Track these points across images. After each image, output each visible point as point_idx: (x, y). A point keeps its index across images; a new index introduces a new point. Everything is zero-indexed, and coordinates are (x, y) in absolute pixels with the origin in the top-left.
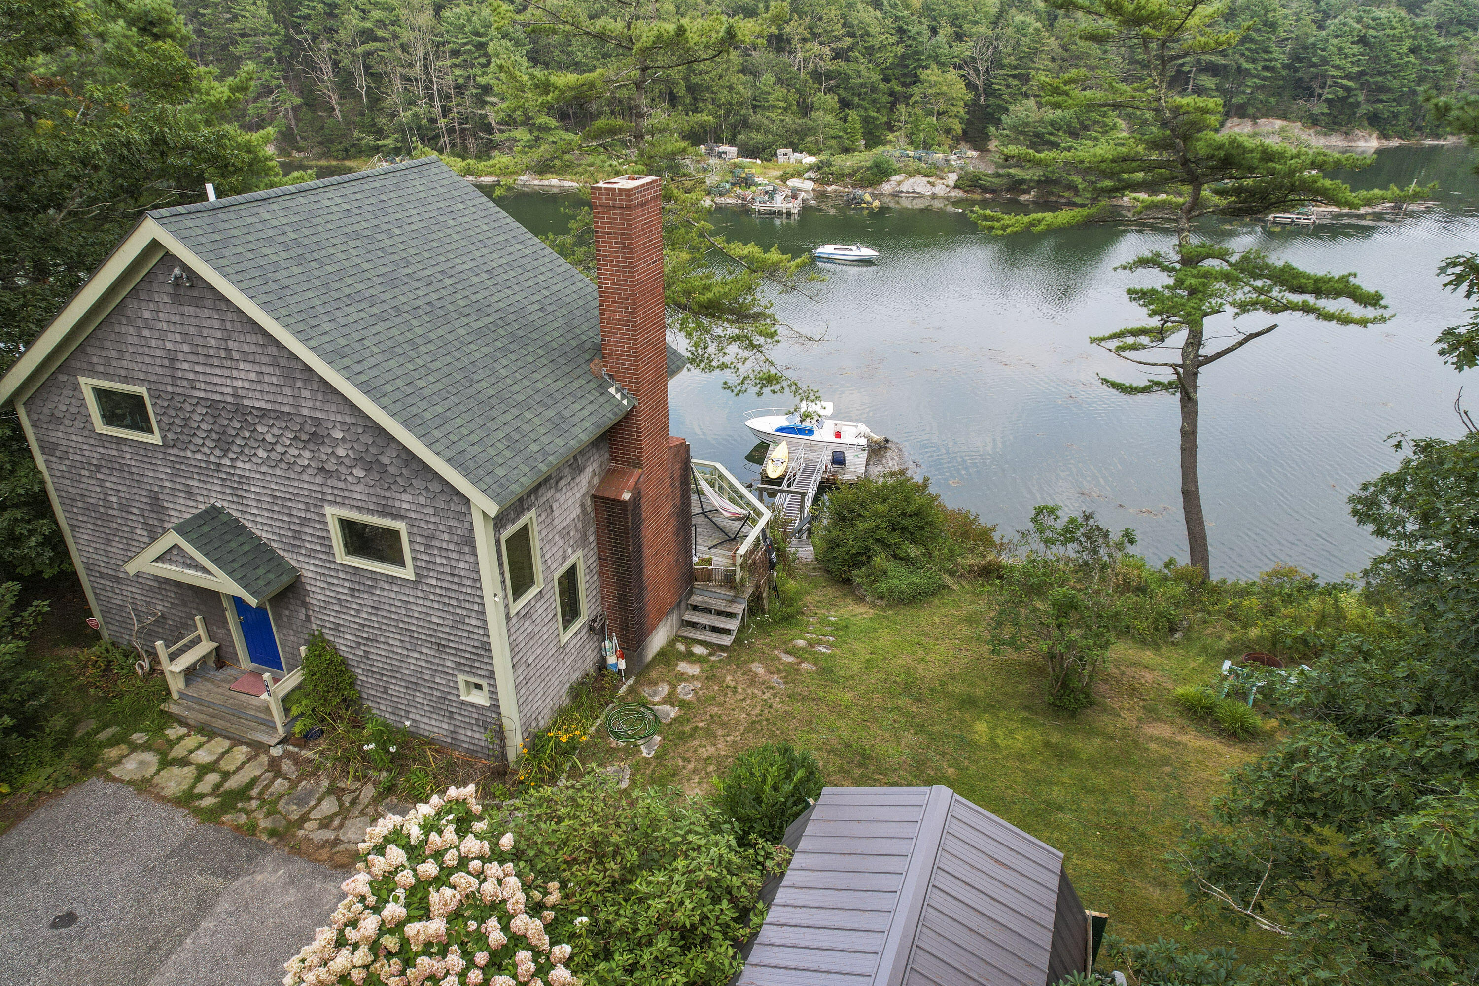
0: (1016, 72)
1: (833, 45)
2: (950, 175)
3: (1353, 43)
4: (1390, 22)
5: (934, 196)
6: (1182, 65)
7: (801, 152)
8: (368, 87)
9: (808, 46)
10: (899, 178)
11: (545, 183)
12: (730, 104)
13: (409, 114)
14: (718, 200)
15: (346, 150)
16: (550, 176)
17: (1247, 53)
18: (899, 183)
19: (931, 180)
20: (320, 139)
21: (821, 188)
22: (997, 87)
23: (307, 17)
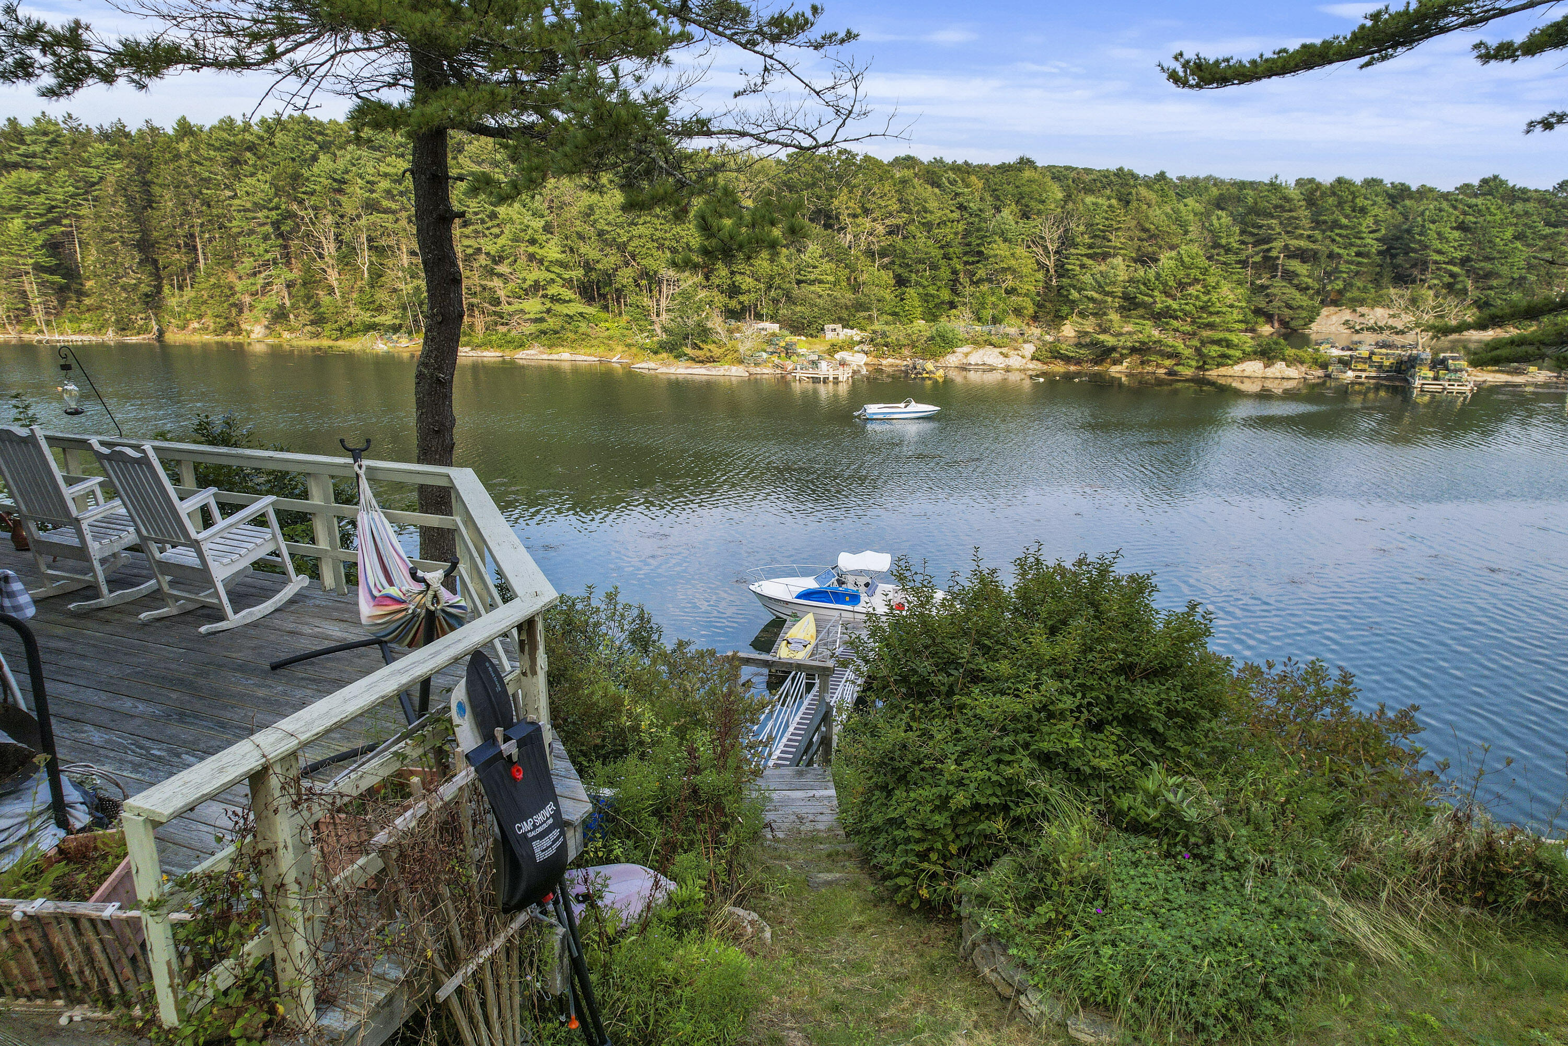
0: (1090, 251)
1: (887, 222)
2: (1026, 346)
3: (1452, 228)
4: (1488, 209)
5: (1008, 370)
6: (1269, 250)
7: (852, 328)
8: (371, 263)
9: (859, 220)
10: (966, 349)
11: (555, 357)
12: (772, 278)
13: (410, 286)
14: (753, 370)
15: (341, 330)
16: (561, 349)
17: (1337, 238)
18: (967, 355)
19: (1004, 350)
20: (312, 317)
21: (875, 361)
22: (1070, 267)
23: (312, 193)
